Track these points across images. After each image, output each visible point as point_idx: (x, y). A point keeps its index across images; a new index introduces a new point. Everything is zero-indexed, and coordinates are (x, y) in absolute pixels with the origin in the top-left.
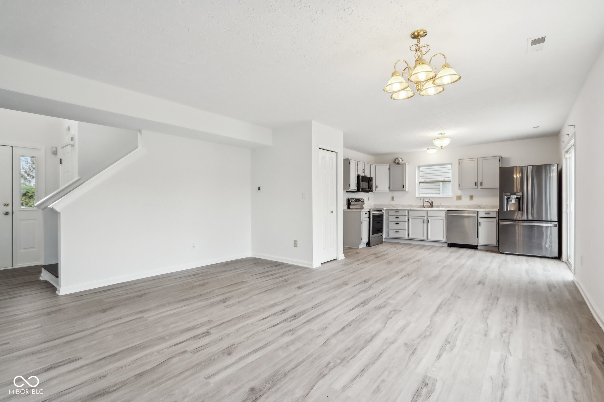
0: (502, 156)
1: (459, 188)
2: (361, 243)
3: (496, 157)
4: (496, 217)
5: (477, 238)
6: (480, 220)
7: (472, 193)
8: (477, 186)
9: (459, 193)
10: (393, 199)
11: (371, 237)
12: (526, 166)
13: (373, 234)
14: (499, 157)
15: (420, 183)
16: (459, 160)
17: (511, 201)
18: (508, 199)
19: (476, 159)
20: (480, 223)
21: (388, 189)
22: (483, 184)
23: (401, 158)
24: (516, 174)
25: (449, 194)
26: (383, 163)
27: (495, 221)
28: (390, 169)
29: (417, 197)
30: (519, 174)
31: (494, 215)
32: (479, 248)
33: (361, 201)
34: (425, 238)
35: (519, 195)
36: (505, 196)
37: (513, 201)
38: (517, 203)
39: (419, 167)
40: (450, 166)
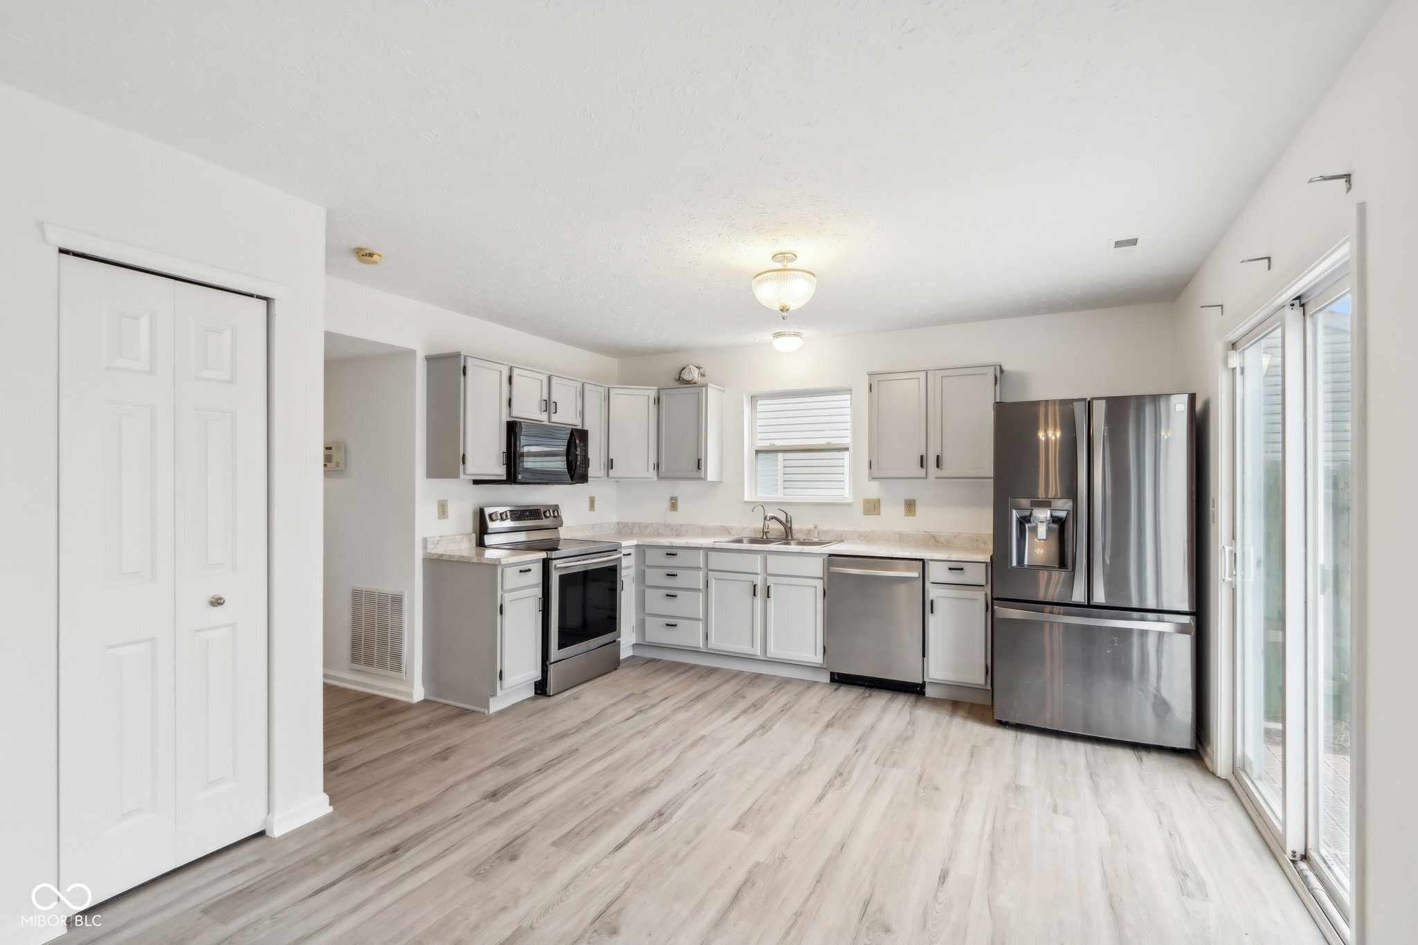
0: (1004, 368)
1: (870, 474)
2: (499, 692)
3: (984, 370)
4: (983, 582)
5: (924, 656)
6: (933, 593)
7: (910, 491)
8: (924, 470)
9: (873, 490)
10: (674, 504)
11: (553, 657)
12: (1084, 400)
13: (561, 646)
14: (995, 368)
15: (757, 452)
16: (871, 375)
17: (1034, 530)
18: (1023, 521)
19: (924, 373)
20: (932, 602)
21: (652, 473)
22: (945, 462)
23: (698, 368)
24: (1046, 431)
25: (845, 493)
26: (630, 380)
27: (980, 597)
28: (658, 401)
29: (746, 499)
30: (1055, 430)
31: (978, 575)
32: (930, 692)
33: (546, 517)
34: (758, 651)
35: (1062, 507)
36: (1014, 511)
37: (1042, 531)
38: (1055, 535)
39: (754, 398)
40: (848, 397)
